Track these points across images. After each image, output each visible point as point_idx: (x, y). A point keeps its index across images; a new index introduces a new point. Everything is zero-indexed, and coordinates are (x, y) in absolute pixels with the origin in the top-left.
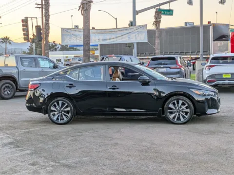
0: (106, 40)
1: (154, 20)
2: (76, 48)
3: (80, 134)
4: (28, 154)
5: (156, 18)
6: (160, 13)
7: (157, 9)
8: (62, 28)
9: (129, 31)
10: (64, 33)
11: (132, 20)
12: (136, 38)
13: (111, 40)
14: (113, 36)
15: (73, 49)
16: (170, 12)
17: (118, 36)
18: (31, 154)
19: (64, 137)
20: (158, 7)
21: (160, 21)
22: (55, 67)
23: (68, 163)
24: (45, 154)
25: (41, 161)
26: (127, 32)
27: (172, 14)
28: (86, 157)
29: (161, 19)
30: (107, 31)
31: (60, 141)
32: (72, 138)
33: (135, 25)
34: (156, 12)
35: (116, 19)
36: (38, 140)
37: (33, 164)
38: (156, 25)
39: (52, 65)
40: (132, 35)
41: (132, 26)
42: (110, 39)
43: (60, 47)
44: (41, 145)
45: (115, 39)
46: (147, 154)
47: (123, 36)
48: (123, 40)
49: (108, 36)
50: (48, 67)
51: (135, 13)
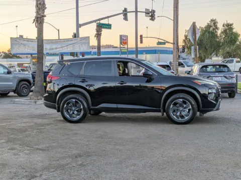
0: (53, 49)
1: (96, 33)
2: (19, 56)
3: (43, 127)
4: (4, 142)
5: (97, 31)
6: (100, 27)
7: (97, 23)
8: (11, 38)
9: (74, 42)
10: (13, 42)
11: (75, 32)
12: (80, 48)
13: (58, 50)
14: (59, 46)
15: (16, 57)
16: (109, 26)
17: (63, 46)
18: (7, 142)
19: (30, 130)
20: (99, 22)
21: (101, 33)
22: (9, 73)
23: (40, 147)
24: (19, 142)
25: (17, 147)
26: (72, 42)
27: (110, 28)
28: (54, 143)
29: (102, 32)
30: (53, 41)
31: (27, 133)
32: (38, 130)
33: (78, 37)
34: (97, 26)
35: (58, 30)
36: (8, 133)
37: (12, 149)
38: (97, 37)
39: (6, 71)
40: (77, 46)
41: (75, 37)
42: (56, 48)
43: (3, 55)
44: (12, 136)
45: (61, 49)
46: (103, 140)
47: (68, 46)
48: (69, 49)
49: (54, 46)
50: (3, 72)
51: (79, 26)
